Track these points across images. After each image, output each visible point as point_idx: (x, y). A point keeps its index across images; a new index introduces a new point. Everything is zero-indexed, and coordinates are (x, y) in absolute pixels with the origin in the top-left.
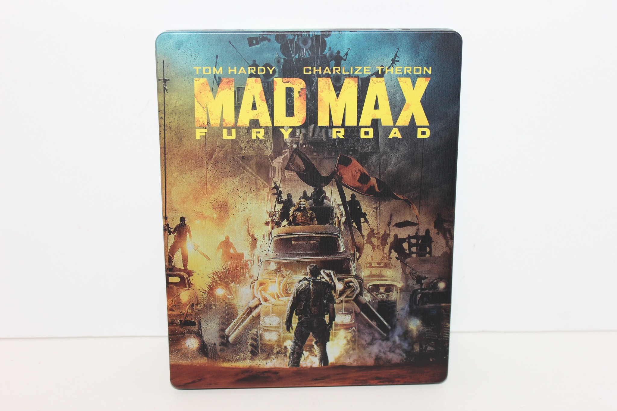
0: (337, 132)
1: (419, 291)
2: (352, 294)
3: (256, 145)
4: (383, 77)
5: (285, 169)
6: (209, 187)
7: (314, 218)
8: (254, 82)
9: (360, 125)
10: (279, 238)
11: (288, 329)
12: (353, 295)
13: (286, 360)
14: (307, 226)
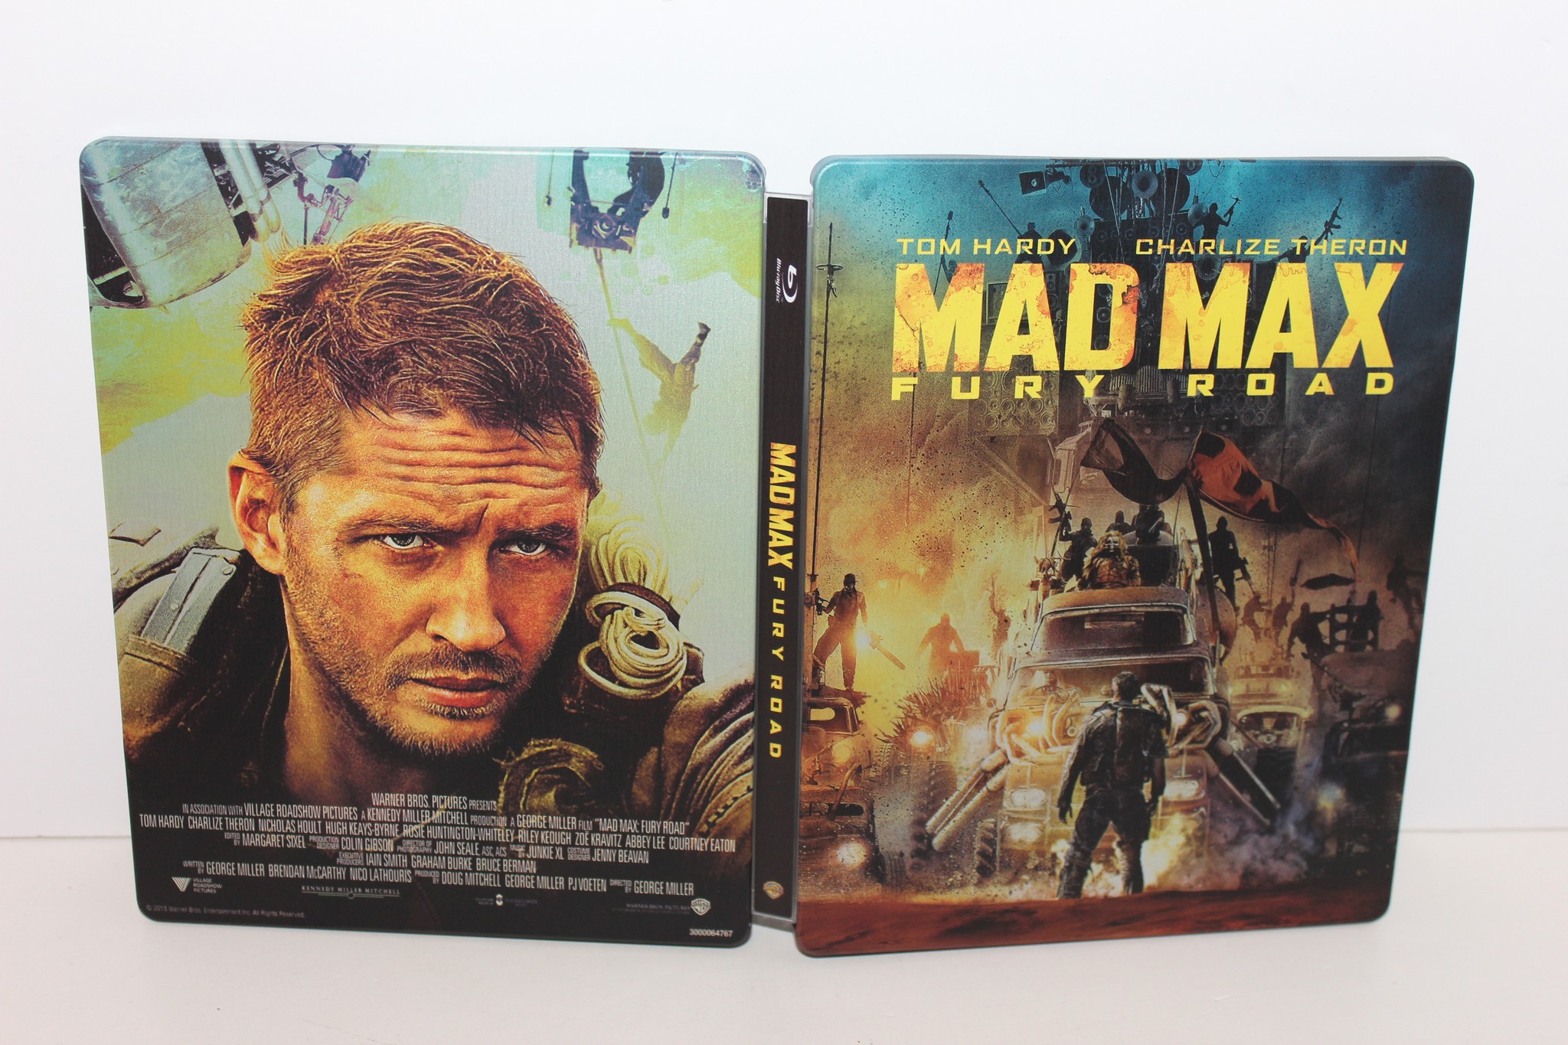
0: (1199, 382)
1: (1346, 725)
2: (1204, 735)
3: (1021, 412)
4: (1304, 261)
5: (1082, 464)
6: (913, 506)
7: (1135, 571)
8: (1028, 273)
9: (1248, 366)
10: (1058, 616)
11: (1062, 816)
12: (1206, 737)
13: (1052, 885)
14: (1120, 589)
